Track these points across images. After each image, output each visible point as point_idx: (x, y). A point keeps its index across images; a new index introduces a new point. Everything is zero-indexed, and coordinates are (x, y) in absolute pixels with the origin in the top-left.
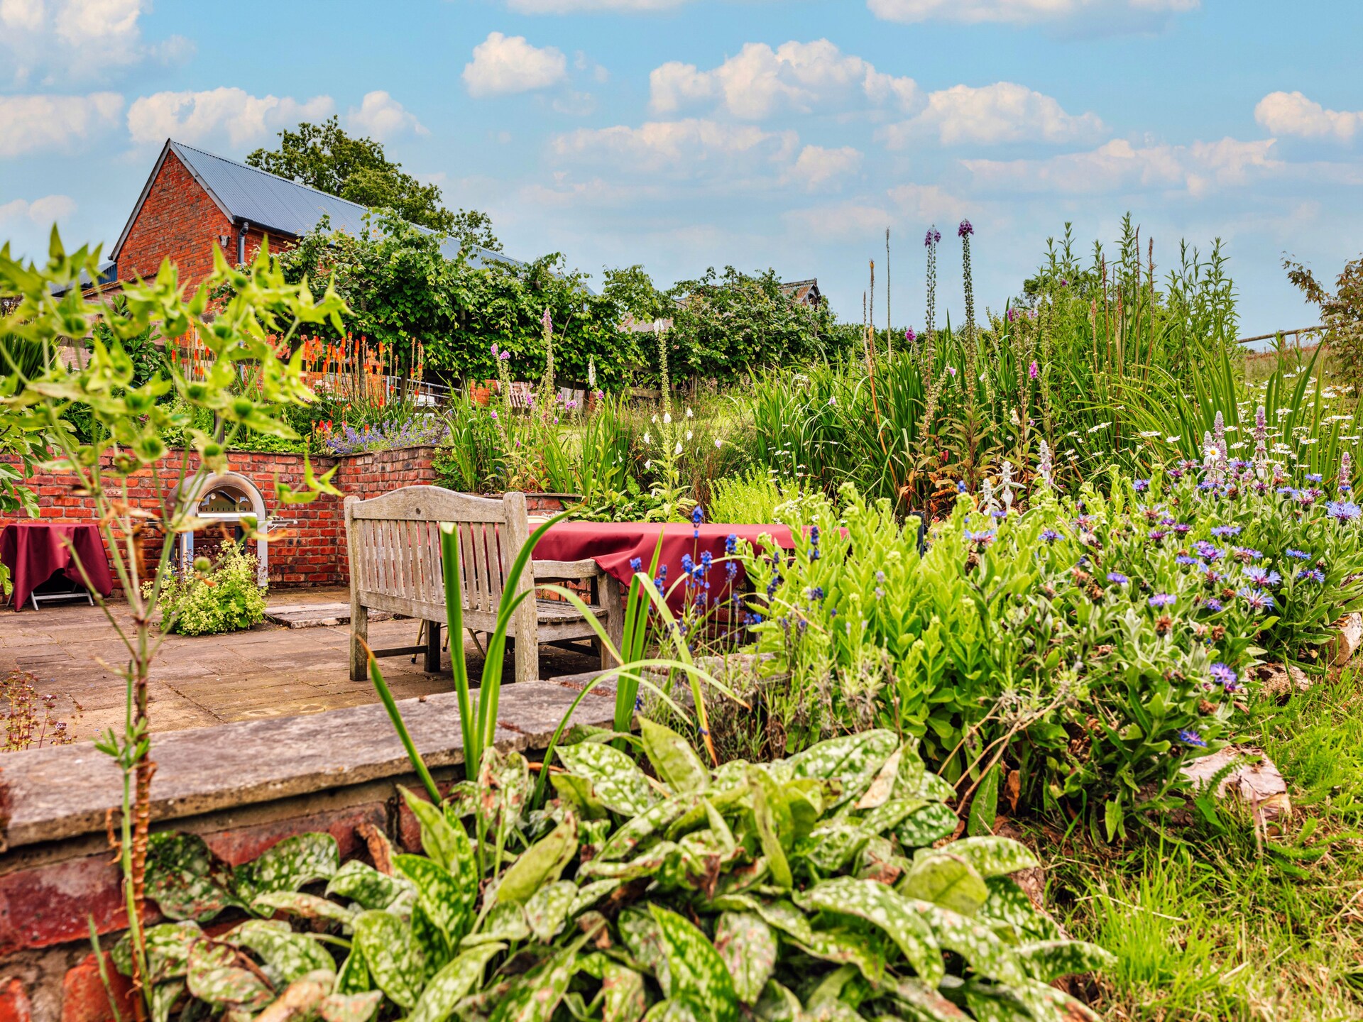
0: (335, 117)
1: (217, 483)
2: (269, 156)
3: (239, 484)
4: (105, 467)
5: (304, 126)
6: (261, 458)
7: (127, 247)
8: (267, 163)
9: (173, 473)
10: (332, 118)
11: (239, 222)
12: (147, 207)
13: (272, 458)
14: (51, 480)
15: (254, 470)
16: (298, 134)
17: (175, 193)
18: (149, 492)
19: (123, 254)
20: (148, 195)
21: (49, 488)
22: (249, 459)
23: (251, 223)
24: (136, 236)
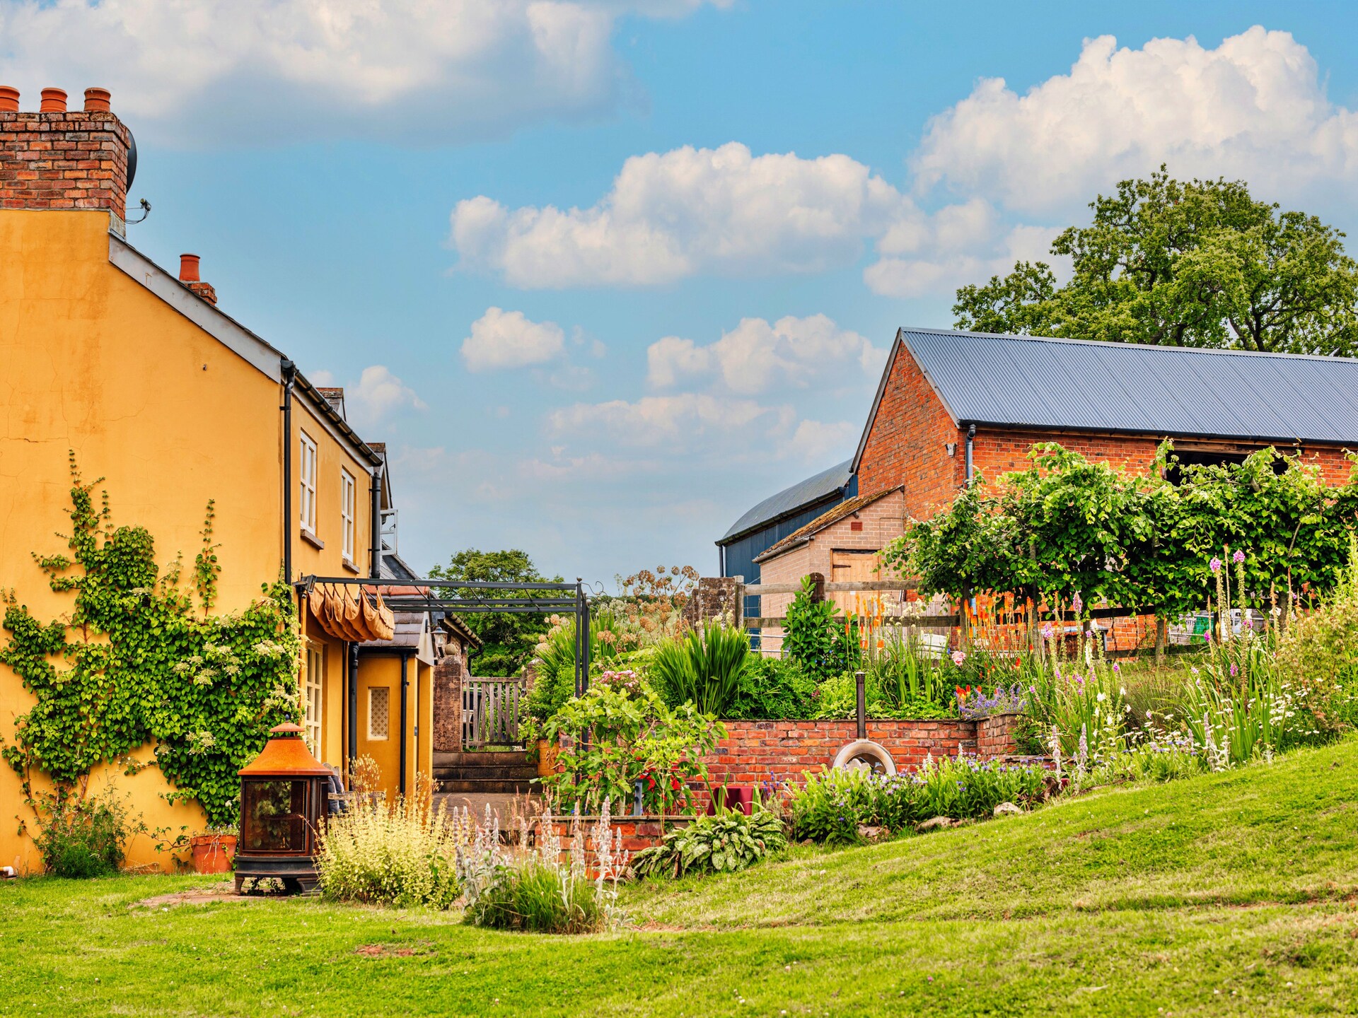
0: (1163, 168)
1: (857, 751)
2: (1083, 234)
3: (874, 750)
4: (783, 739)
5: (1124, 185)
6: (905, 725)
7: (866, 456)
8: (1081, 246)
9: (834, 743)
10: (1158, 170)
11: (965, 425)
12: (882, 408)
13: (915, 725)
14: (745, 751)
15: (900, 737)
16: (1117, 198)
17: (907, 392)
18: (816, 759)
19: (862, 465)
20: (882, 394)
21: (745, 757)
22: (895, 727)
23: (978, 423)
24: (874, 443)
